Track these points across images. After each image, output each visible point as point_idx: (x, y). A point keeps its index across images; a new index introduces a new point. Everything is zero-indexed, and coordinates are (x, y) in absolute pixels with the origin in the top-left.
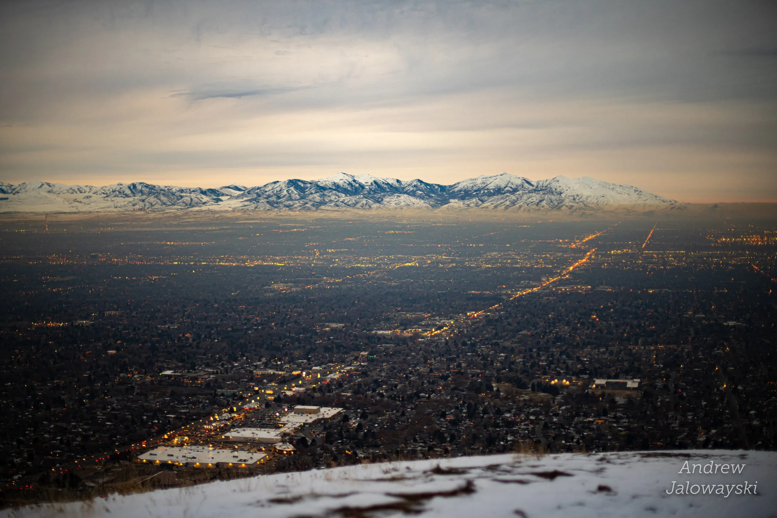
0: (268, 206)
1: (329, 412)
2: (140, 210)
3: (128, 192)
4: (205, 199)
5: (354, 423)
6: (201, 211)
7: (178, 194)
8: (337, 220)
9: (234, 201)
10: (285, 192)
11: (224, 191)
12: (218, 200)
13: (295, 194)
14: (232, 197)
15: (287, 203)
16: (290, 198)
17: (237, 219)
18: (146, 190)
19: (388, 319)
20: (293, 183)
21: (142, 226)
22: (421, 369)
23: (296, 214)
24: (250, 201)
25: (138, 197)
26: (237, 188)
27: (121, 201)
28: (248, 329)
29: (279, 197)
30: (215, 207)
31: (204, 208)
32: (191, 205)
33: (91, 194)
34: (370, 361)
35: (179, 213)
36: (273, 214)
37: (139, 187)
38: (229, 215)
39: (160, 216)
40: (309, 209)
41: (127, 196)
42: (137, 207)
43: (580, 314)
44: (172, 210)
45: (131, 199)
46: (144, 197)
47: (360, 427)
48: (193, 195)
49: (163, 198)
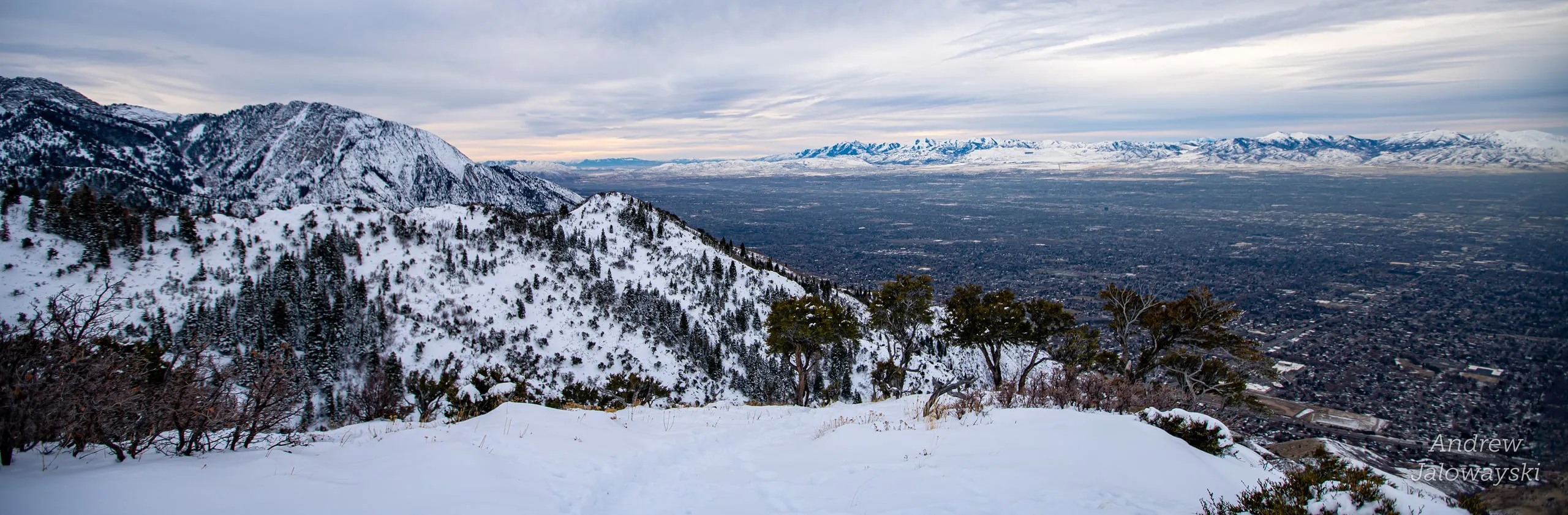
0: (1218, 159)
1: (1297, 366)
2: (1122, 161)
3: (1112, 147)
4: (1169, 152)
5: (1312, 374)
6: (1166, 163)
7: (1149, 149)
8: (1277, 172)
9: (1192, 154)
10: (1231, 148)
11: (1183, 146)
12: (1178, 154)
13: (1240, 149)
14: (1190, 152)
15: (1234, 156)
16: (1236, 153)
17: (1196, 171)
18: (1125, 146)
19: (1326, 289)
20: (1238, 141)
21: (1127, 176)
22: (1351, 340)
23: (1242, 166)
24: (1204, 154)
25: (1119, 151)
26: (1193, 145)
27: (1108, 154)
28: (1232, 291)
29: (1227, 152)
30: (1177, 159)
31: (1169, 160)
32: (1159, 157)
33: (1086, 149)
34: (1317, 329)
35: (1151, 164)
36: (1223, 166)
37: (1120, 144)
38: (1189, 167)
39: (1137, 166)
40: (1252, 162)
41: (1112, 150)
42: (1119, 159)
43: (1485, 297)
44: (1145, 162)
45: (1115, 153)
46: (1124, 151)
47: (1315, 378)
48: (1160, 150)
49: (1137, 152)
